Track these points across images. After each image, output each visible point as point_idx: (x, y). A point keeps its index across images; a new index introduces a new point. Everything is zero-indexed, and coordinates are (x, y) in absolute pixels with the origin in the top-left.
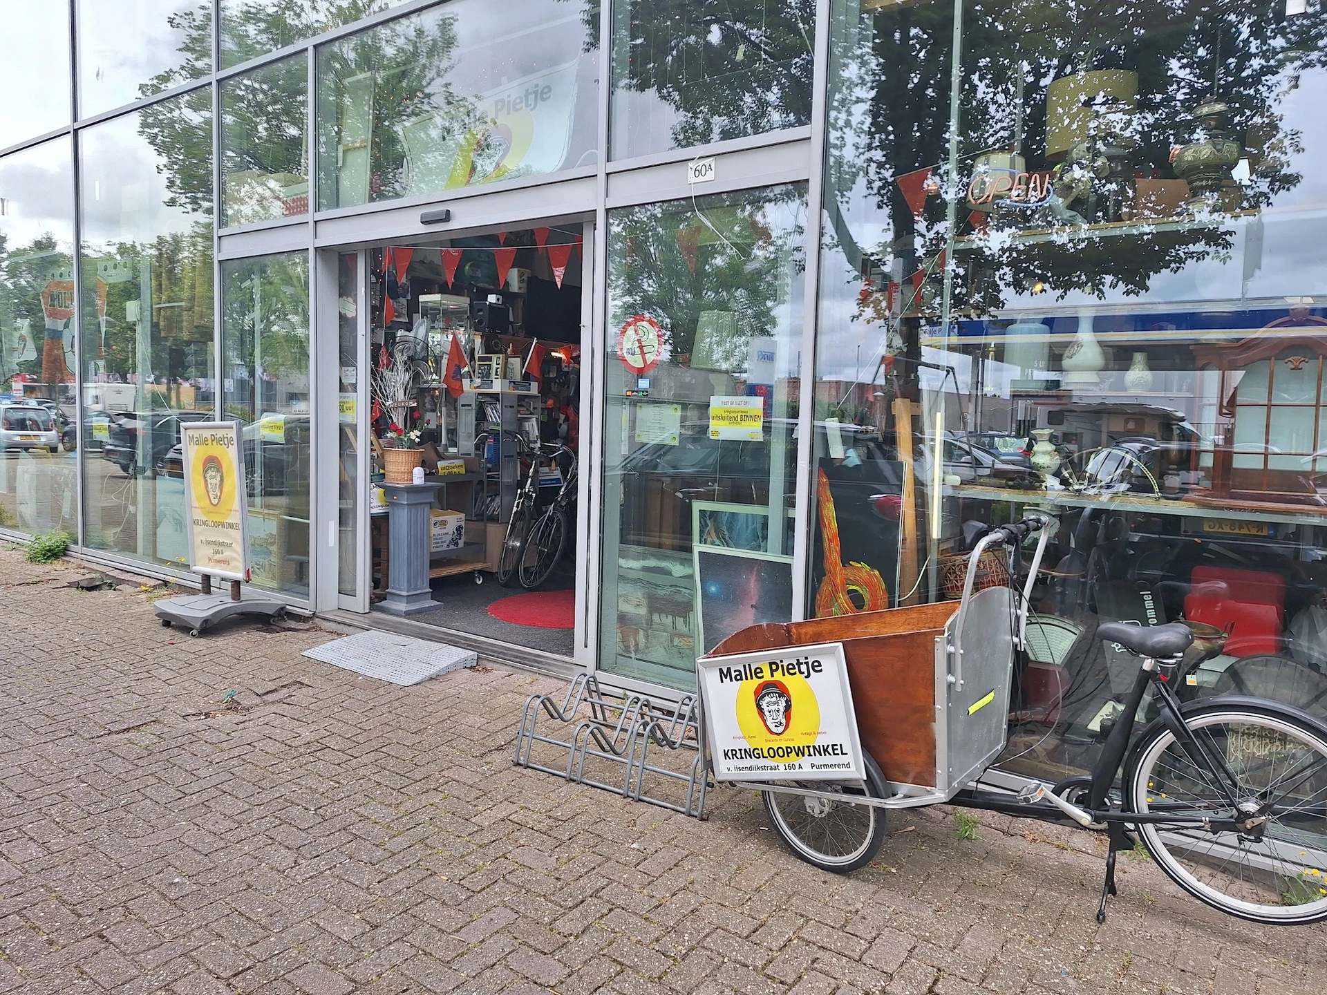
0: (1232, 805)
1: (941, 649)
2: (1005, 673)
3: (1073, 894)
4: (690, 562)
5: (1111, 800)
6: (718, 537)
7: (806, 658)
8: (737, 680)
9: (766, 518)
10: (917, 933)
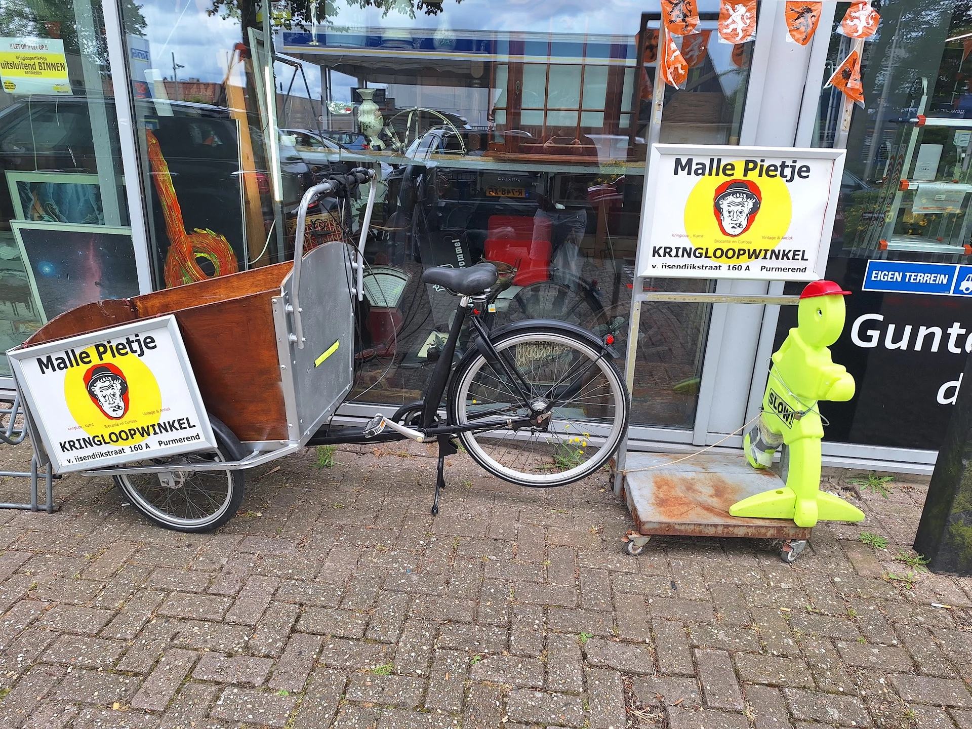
0: (527, 405)
1: (280, 310)
2: (348, 323)
3: (413, 495)
4: (11, 241)
5: (438, 416)
6: (47, 213)
7: (137, 336)
8: (61, 369)
9: (97, 187)
10: (279, 573)
